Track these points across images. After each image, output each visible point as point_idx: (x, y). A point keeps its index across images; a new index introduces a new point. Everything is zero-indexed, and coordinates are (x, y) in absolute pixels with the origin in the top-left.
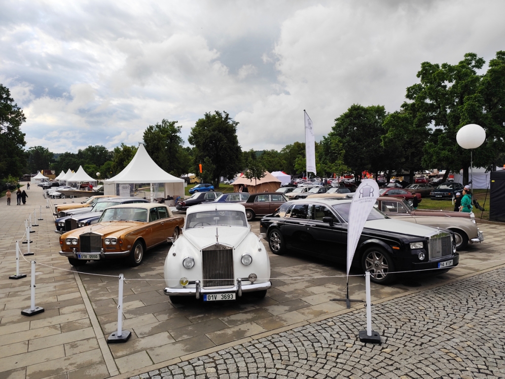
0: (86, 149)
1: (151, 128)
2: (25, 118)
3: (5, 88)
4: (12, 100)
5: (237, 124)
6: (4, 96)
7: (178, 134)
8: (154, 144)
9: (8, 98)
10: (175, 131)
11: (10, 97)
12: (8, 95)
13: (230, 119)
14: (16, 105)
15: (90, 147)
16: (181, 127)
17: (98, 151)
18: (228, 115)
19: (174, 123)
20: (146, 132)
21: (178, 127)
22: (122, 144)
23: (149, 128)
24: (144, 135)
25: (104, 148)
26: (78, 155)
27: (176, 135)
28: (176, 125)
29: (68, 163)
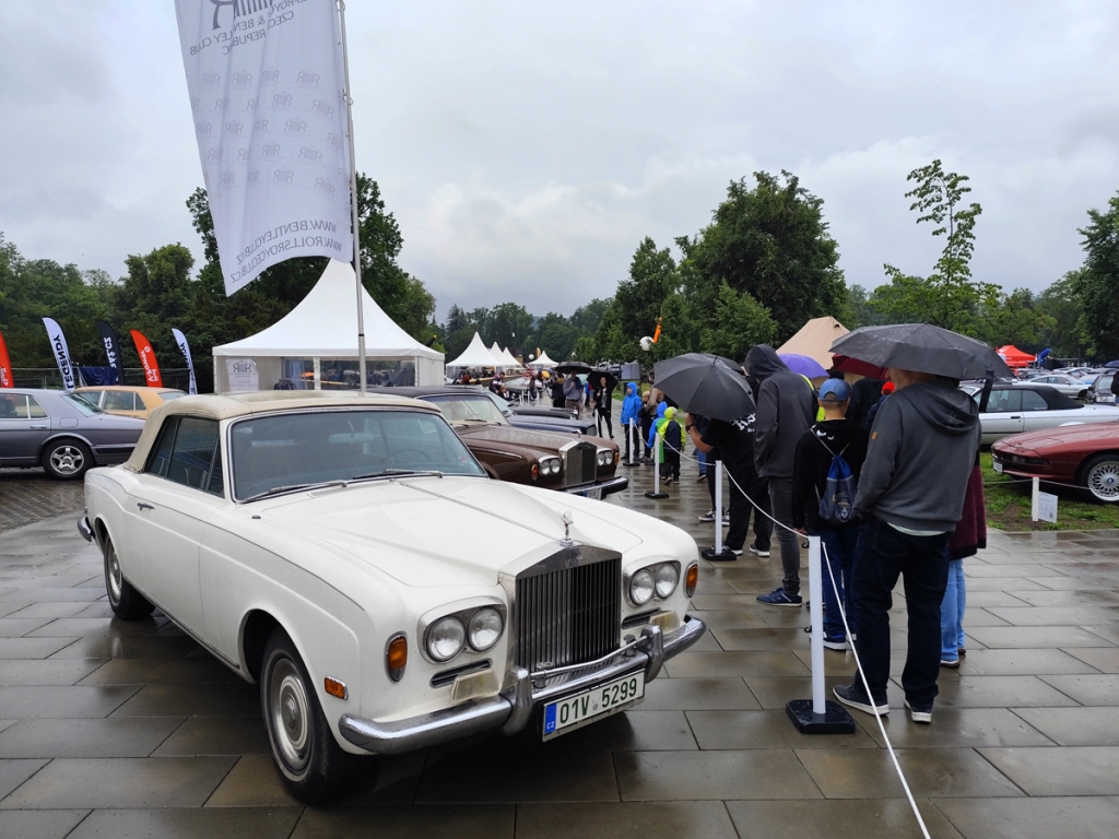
0: (590, 307)
2: (401, 240)
3: (370, 180)
4: (381, 205)
6: (369, 197)
9: (373, 201)
11: (380, 199)
12: (375, 194)
13: (802, 191)
14: (391, 215)
15: (595, 302)
18: (795, 180)
26: (573, 318)
29: (551, 335)
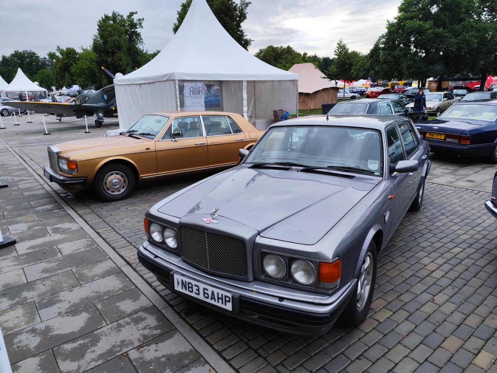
0: (12, 55)
1: (107, 18)
5: (247, 4)
7: (138, 30)
8: (115, 40)
10: (133, 26)
15: (16, 52)
16: (143, 19)
17: (27, 57)
19: (132, 14)
20: (100, 23)
21: (139, 20)
22: (58, 47)
23: (104, 17)
24: (98, 28)
25: (34, 54)
27: (137, 31)
28: (135, 18)
